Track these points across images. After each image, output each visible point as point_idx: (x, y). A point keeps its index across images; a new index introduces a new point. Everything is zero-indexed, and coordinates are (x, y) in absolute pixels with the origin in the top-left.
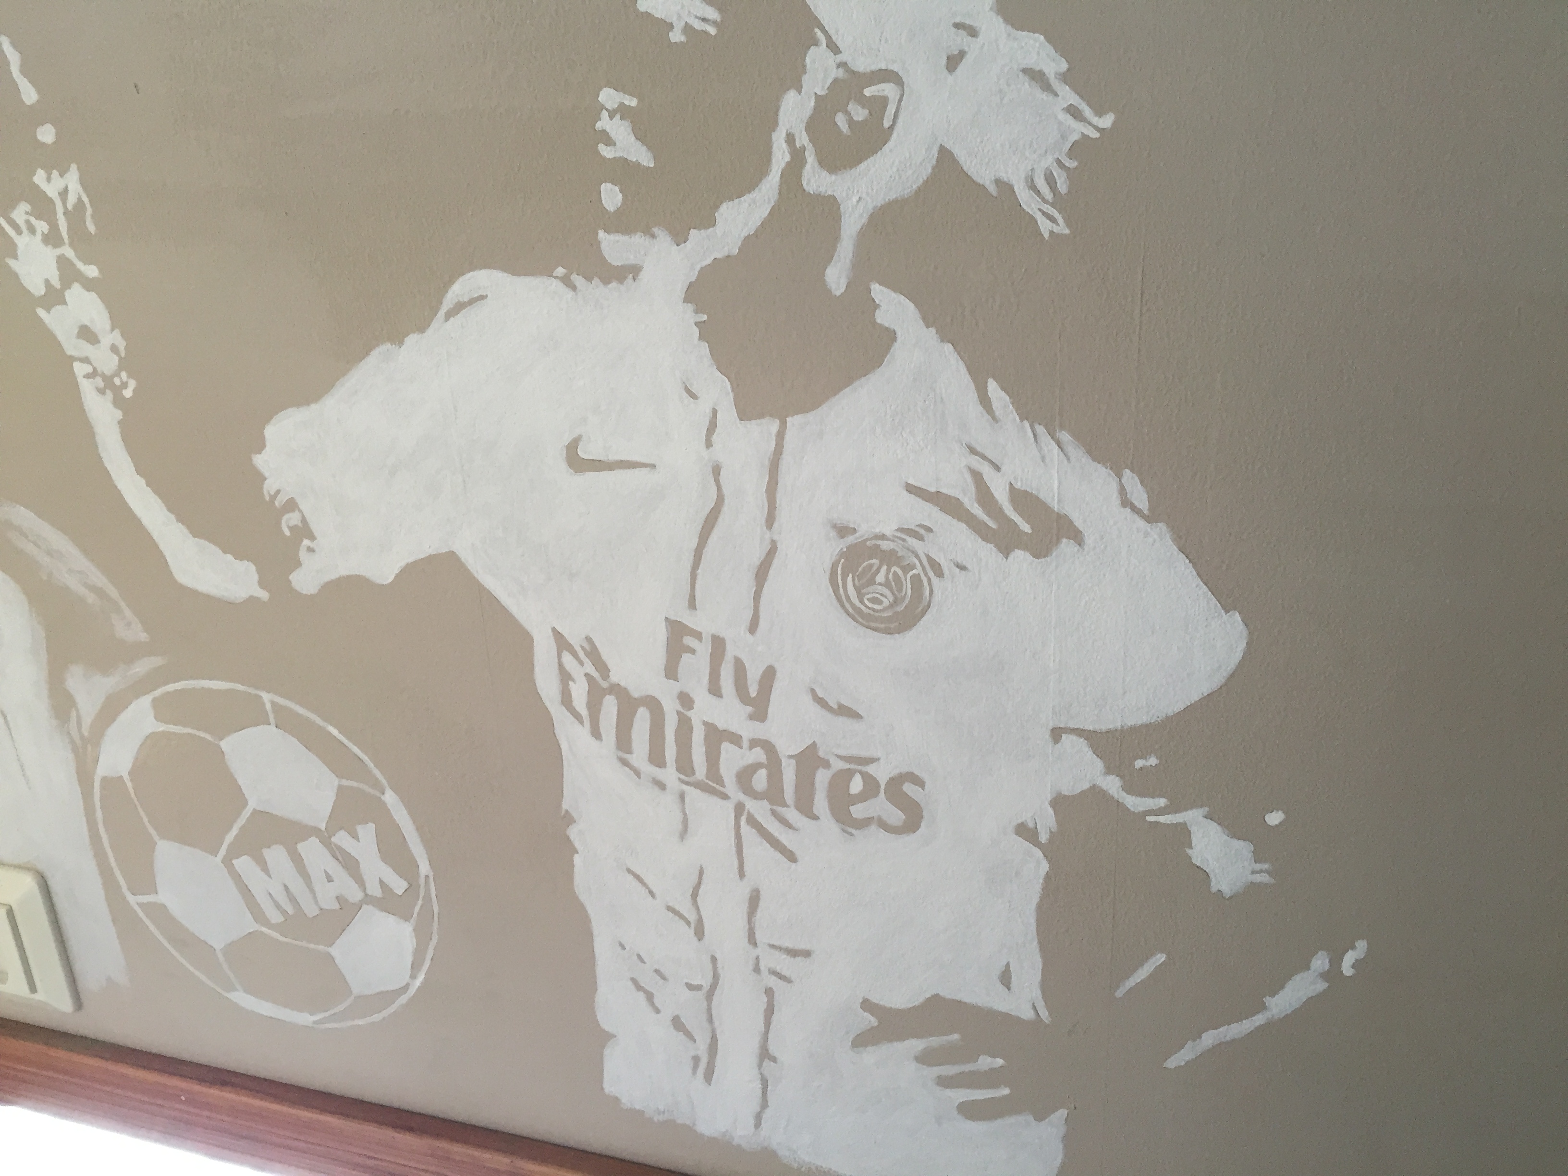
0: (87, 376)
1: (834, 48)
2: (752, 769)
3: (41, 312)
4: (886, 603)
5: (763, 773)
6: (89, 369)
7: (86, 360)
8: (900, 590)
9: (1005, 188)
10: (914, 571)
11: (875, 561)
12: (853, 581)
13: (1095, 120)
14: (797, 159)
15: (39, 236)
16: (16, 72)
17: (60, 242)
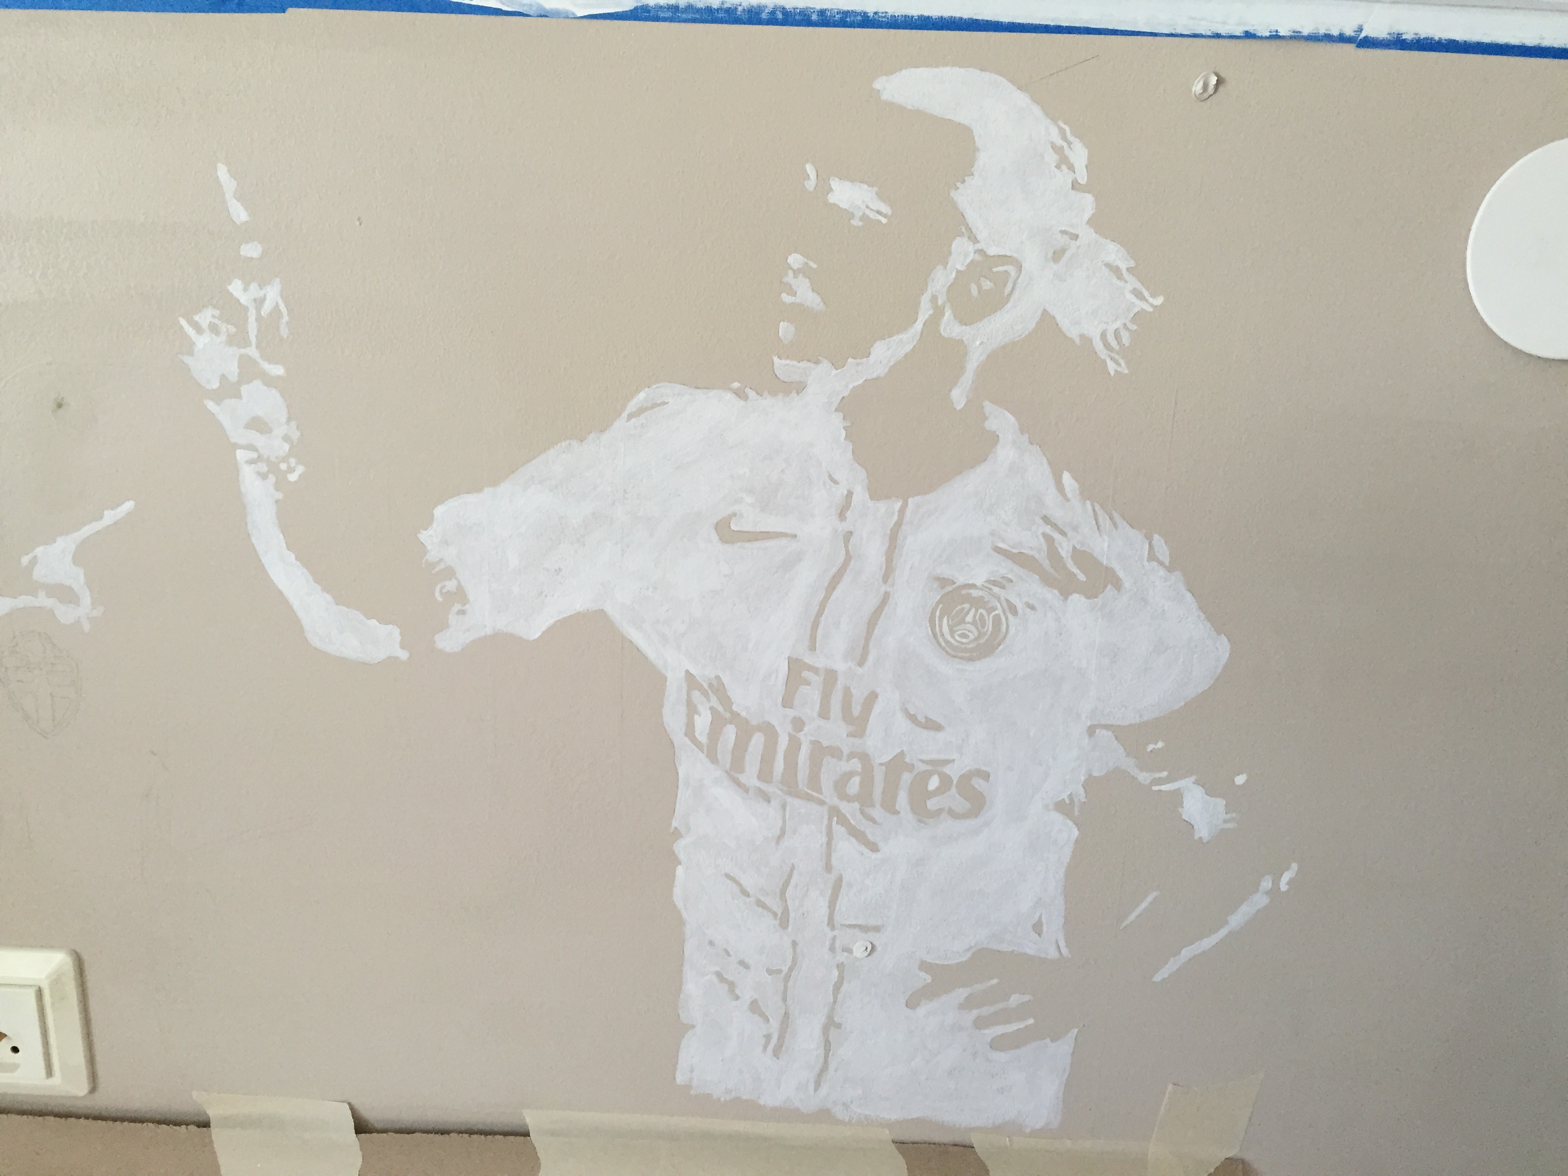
0: (251, 462)
1: (974, 239)
2: (847, 776)
3: (210, 405)
4: (972, 636)
5: (856, 780)
6: (254, 455)
7: (251, 447)
8: (983, 626)
9: (1086, 340)
10: (996, 612)
11: (967, 606)
12: (948, 621)
13: (1151, 300)
14: (938, 312)
15: (223, 337)
16: (229, 195)
17: (246, 343)
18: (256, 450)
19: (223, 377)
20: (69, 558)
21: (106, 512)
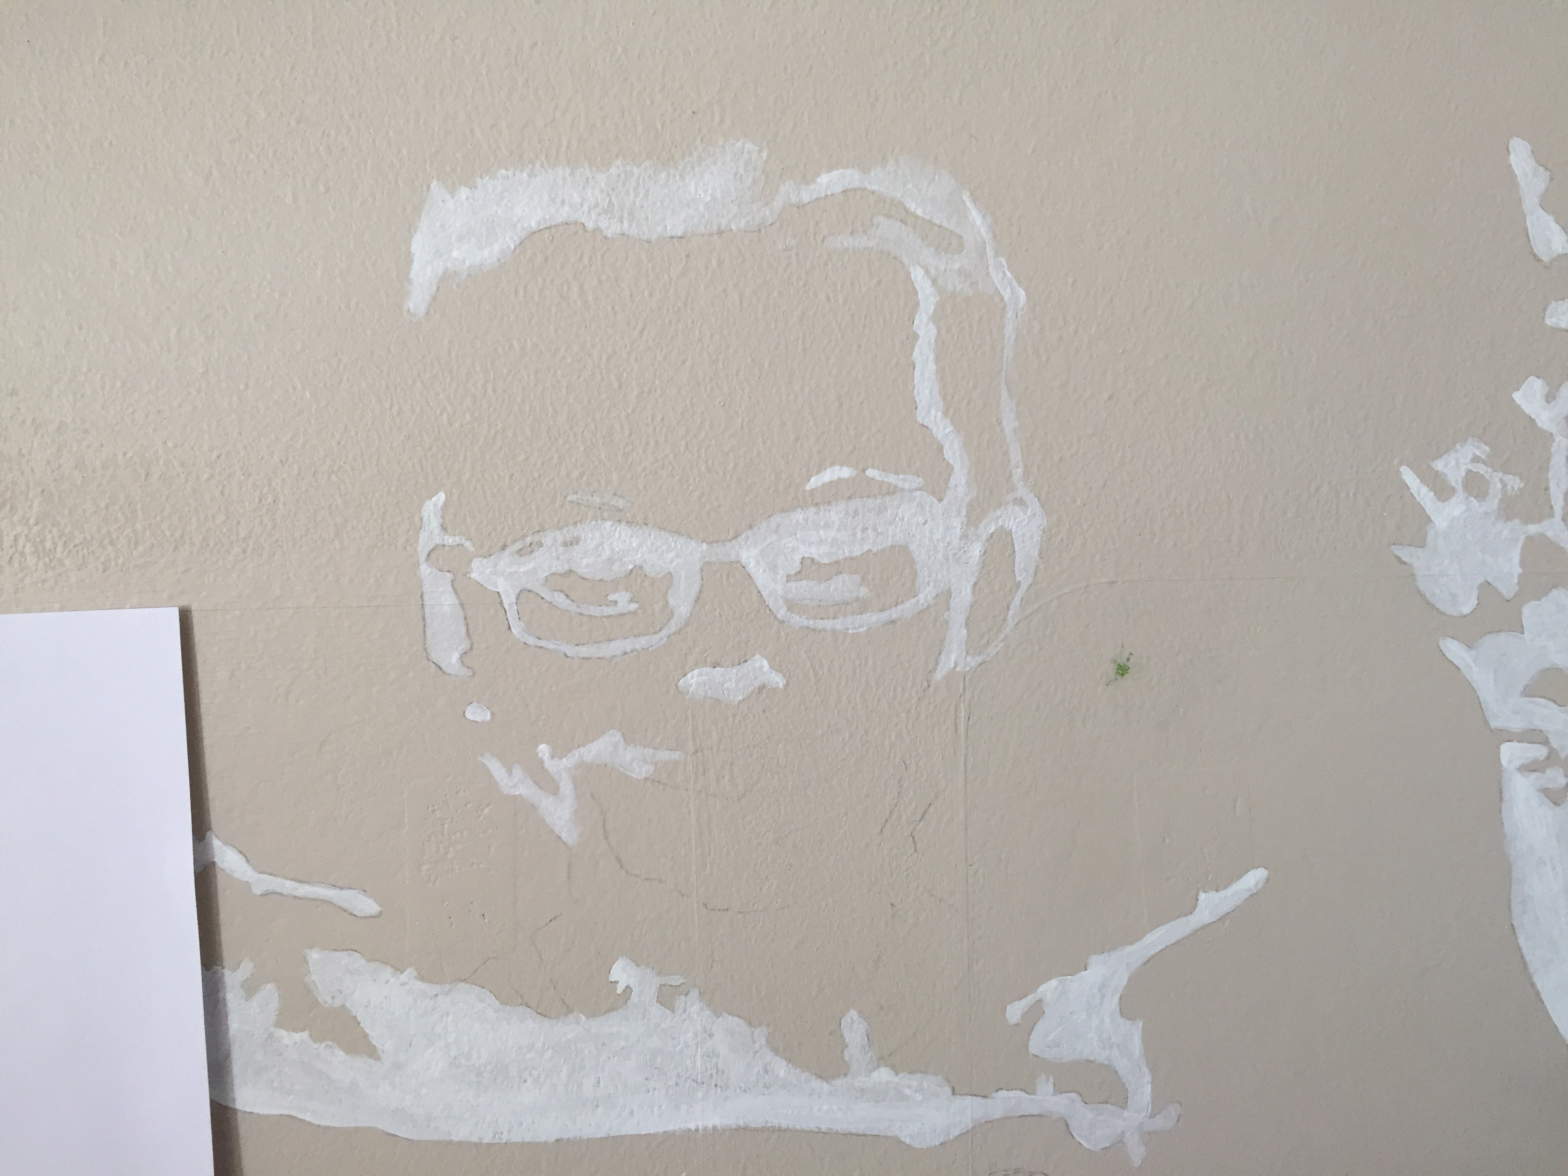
0: (1529, 768)
3: (1453, 649)
6: (1539, 752)
7: (1534, 736)
15: (1493, 503)
16: (1530, 201)
17: (1544, 511)
18: (1546, 742)
19: (1486, 587)
20: (1113, 1002)
21: (1202, 896)
